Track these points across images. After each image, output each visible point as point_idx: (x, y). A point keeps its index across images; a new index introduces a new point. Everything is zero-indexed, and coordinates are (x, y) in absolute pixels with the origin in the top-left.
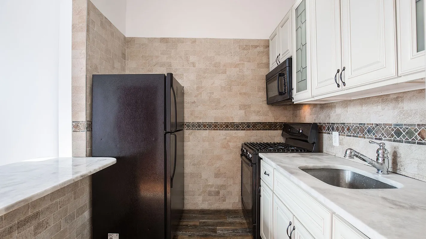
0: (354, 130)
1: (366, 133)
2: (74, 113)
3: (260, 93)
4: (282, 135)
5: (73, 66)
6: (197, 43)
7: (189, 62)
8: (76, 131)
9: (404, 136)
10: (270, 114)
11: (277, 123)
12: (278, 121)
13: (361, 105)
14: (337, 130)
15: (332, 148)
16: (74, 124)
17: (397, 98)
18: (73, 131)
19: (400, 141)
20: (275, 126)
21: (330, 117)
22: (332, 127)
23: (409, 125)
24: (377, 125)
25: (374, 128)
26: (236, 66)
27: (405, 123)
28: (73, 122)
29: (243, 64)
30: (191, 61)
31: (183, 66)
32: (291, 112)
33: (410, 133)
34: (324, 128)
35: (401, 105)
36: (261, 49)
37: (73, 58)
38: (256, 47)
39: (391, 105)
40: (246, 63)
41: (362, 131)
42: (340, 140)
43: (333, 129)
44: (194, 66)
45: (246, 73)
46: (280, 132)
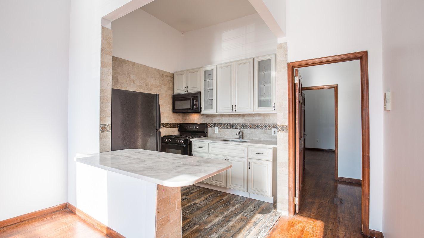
0: (226, 126)
1: (231, 127)
2: (102, 118)
3: (169, 105)
4: (179, 131)
5: (102, 80)
6: (136, 66)
7: (131, 79)
8: (104, 132)
9: (245, 127)
10: (173, 119)
11: (176, 123)
12: (176, 122)
13: (230, 117)
14: (217, 126)
15: (214, 134)
16: (102, 126)
17: (243, 115)
18: (101, 132)
19: (244, 129)
20: (175, 125)
21: (213, 121)
22: (213, 125)
23: (247, 124)
24: (236, 124)
25: (235, 125)
26: (158, 87)
27: (245, 123)
28: (101, 125)
29: (161, 86)
30: (132, 79)
31: (127, 81)
32: (182, 117)
33: (247, 126)
34: (209, 126)
35: (244, 118)
36: (169, 78)
37: (102, 73)
38: (167, 76)
39: (241, 118)
40: (162, 86)
41: (230, 126)
42: (219, 130)
43: (215, 126)
44: (134, 83)
45: (162, 92)
46: (177, 129)
